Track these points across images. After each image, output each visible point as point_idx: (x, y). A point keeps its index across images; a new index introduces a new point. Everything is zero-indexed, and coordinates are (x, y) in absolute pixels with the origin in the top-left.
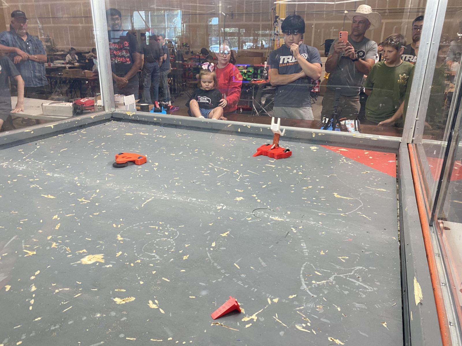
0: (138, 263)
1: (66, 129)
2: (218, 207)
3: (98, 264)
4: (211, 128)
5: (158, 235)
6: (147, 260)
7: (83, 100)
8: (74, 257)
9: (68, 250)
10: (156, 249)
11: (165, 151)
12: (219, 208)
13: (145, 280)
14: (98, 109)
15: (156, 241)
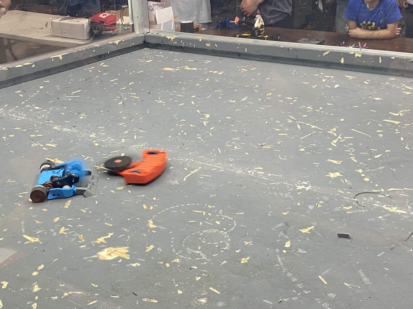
0: (176, 263)
1: (79, 61)
2: (298, 186)
3: (121, 260)
4: (295, 57)
5: (206, 224)
6: (188, 260)
7: (104, 15)
8: (89, 248)
9: (81, 238)
10: (202, 244)
11: (220, 96)
12: (300, 188)
13: (184, 288)
14: (125, 29)
15: (202, 232)
